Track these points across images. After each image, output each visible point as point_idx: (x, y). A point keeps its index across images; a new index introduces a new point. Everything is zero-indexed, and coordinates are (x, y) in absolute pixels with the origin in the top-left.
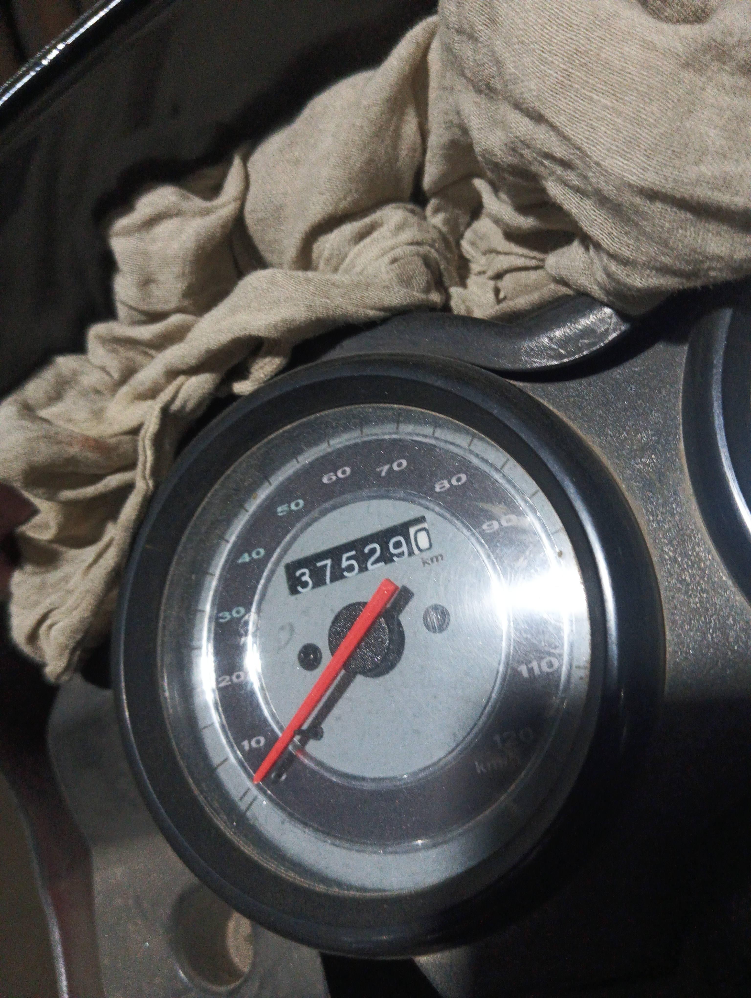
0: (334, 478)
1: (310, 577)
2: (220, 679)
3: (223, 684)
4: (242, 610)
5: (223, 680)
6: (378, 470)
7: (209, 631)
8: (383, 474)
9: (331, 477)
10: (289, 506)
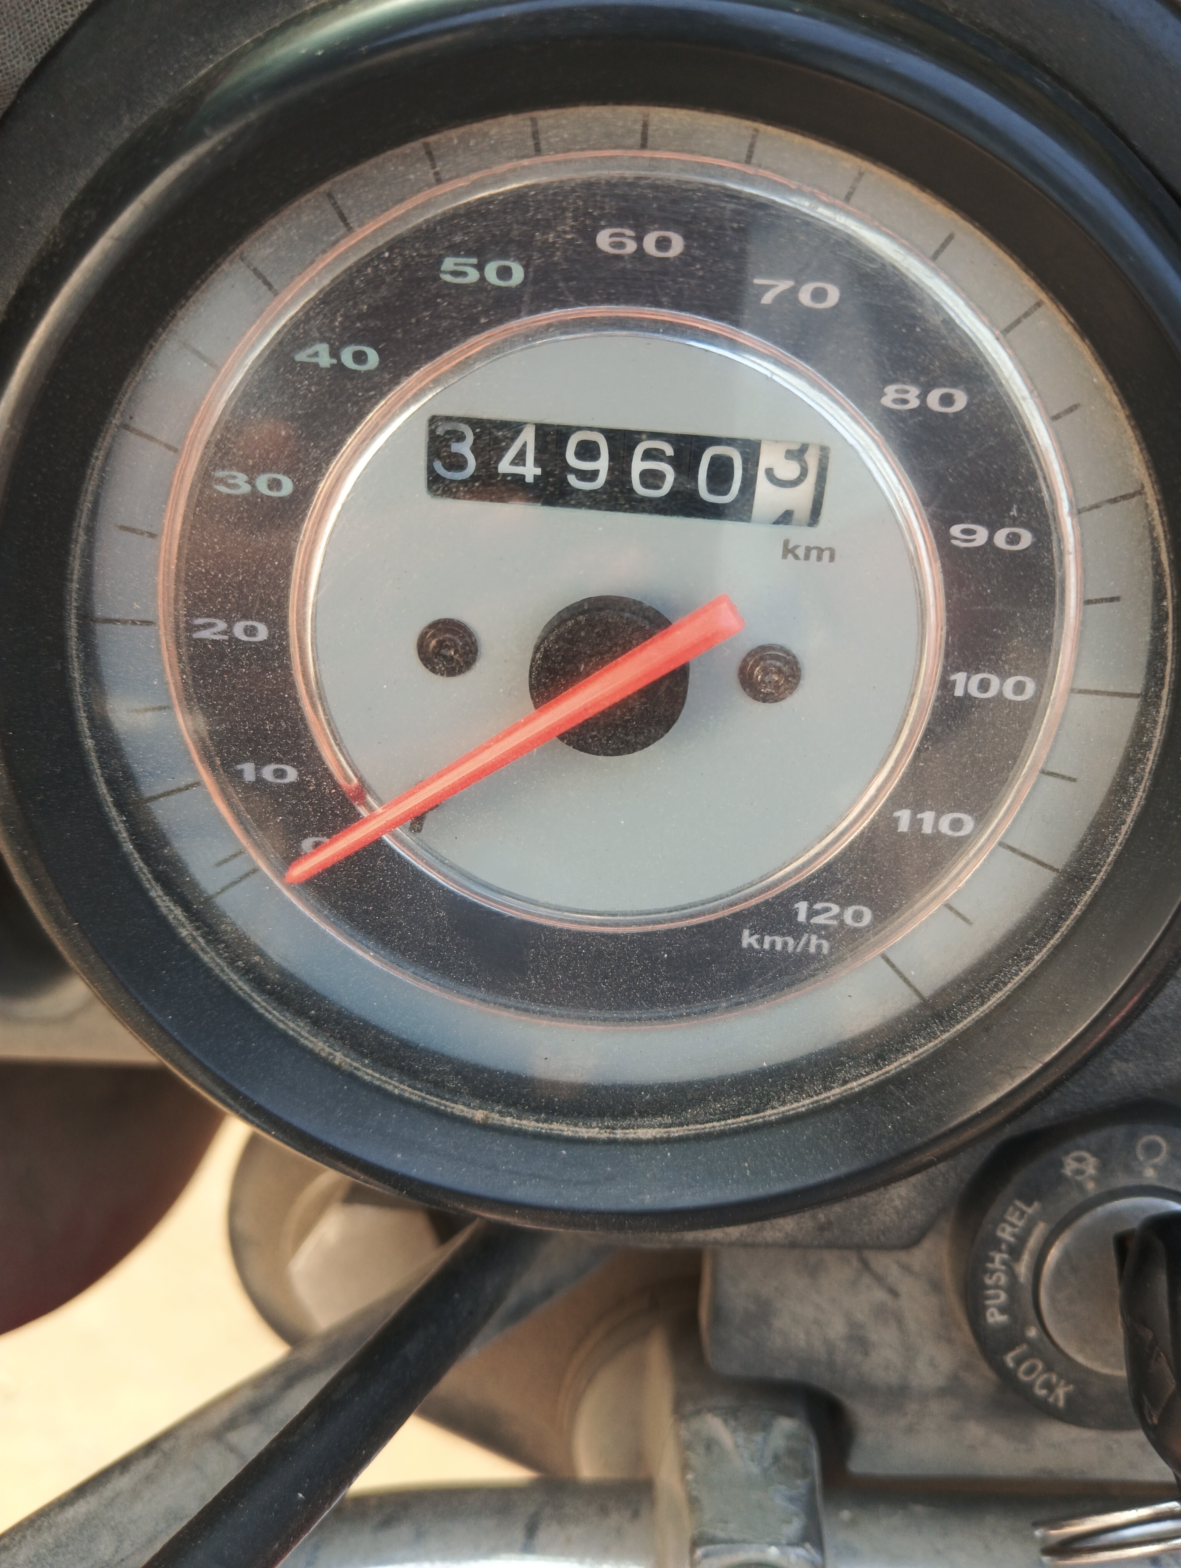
0: (631, 247)
1: (476, 448)
2: (199, 622)
4: (287, 485)
5: (207, 626)
6: (757, 281)
8: (767, 299)
9: (624, 240)
10: (480, 267)
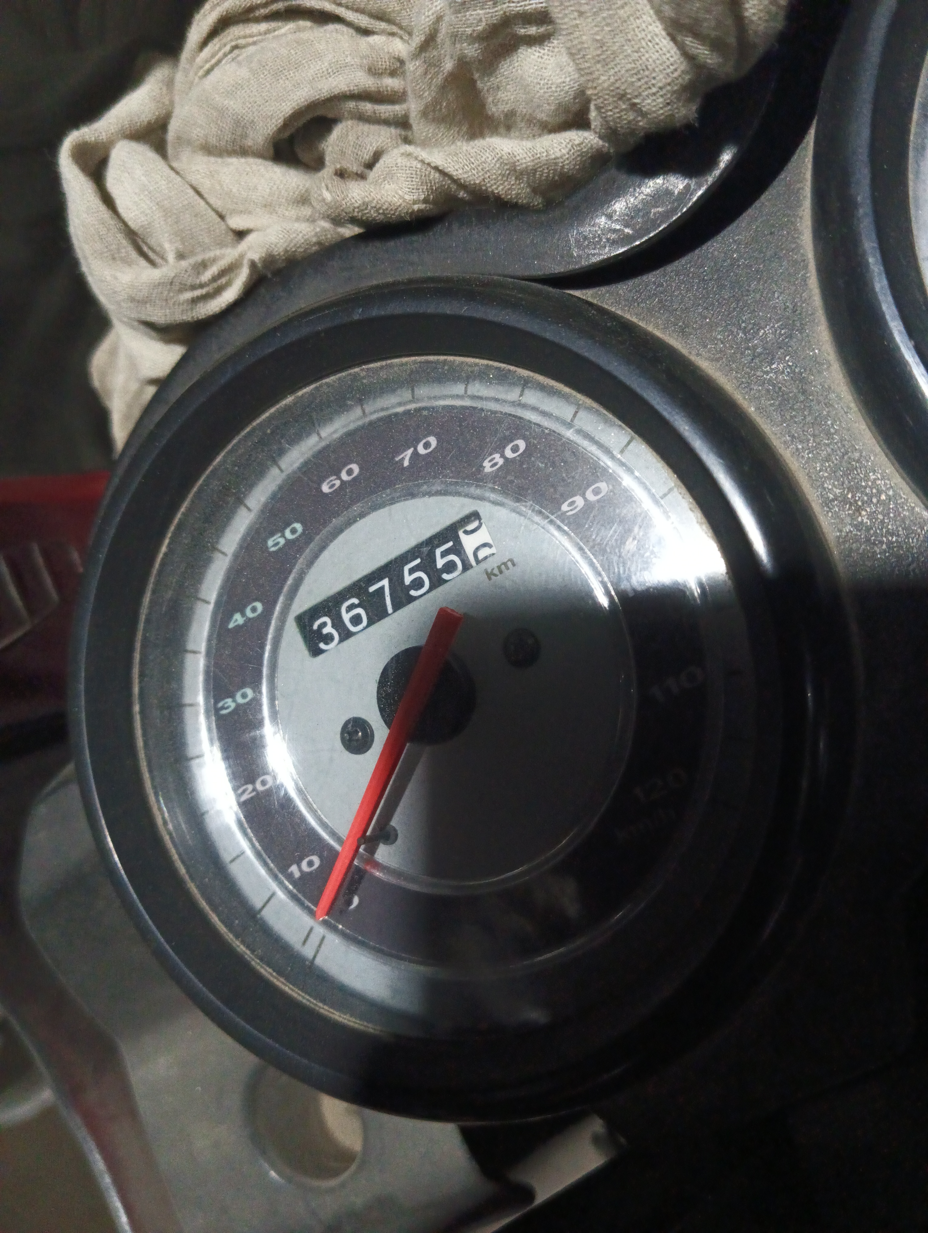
0: (338, 483)
1: (333, 627)
2: (240, 791)
3: (245, 797)
4: (249, 692)
5: (244, 791)
6: (397, 459)
7: (209, 729)
8: (406, 463)
9: (334, 482)
10: (283, 536)
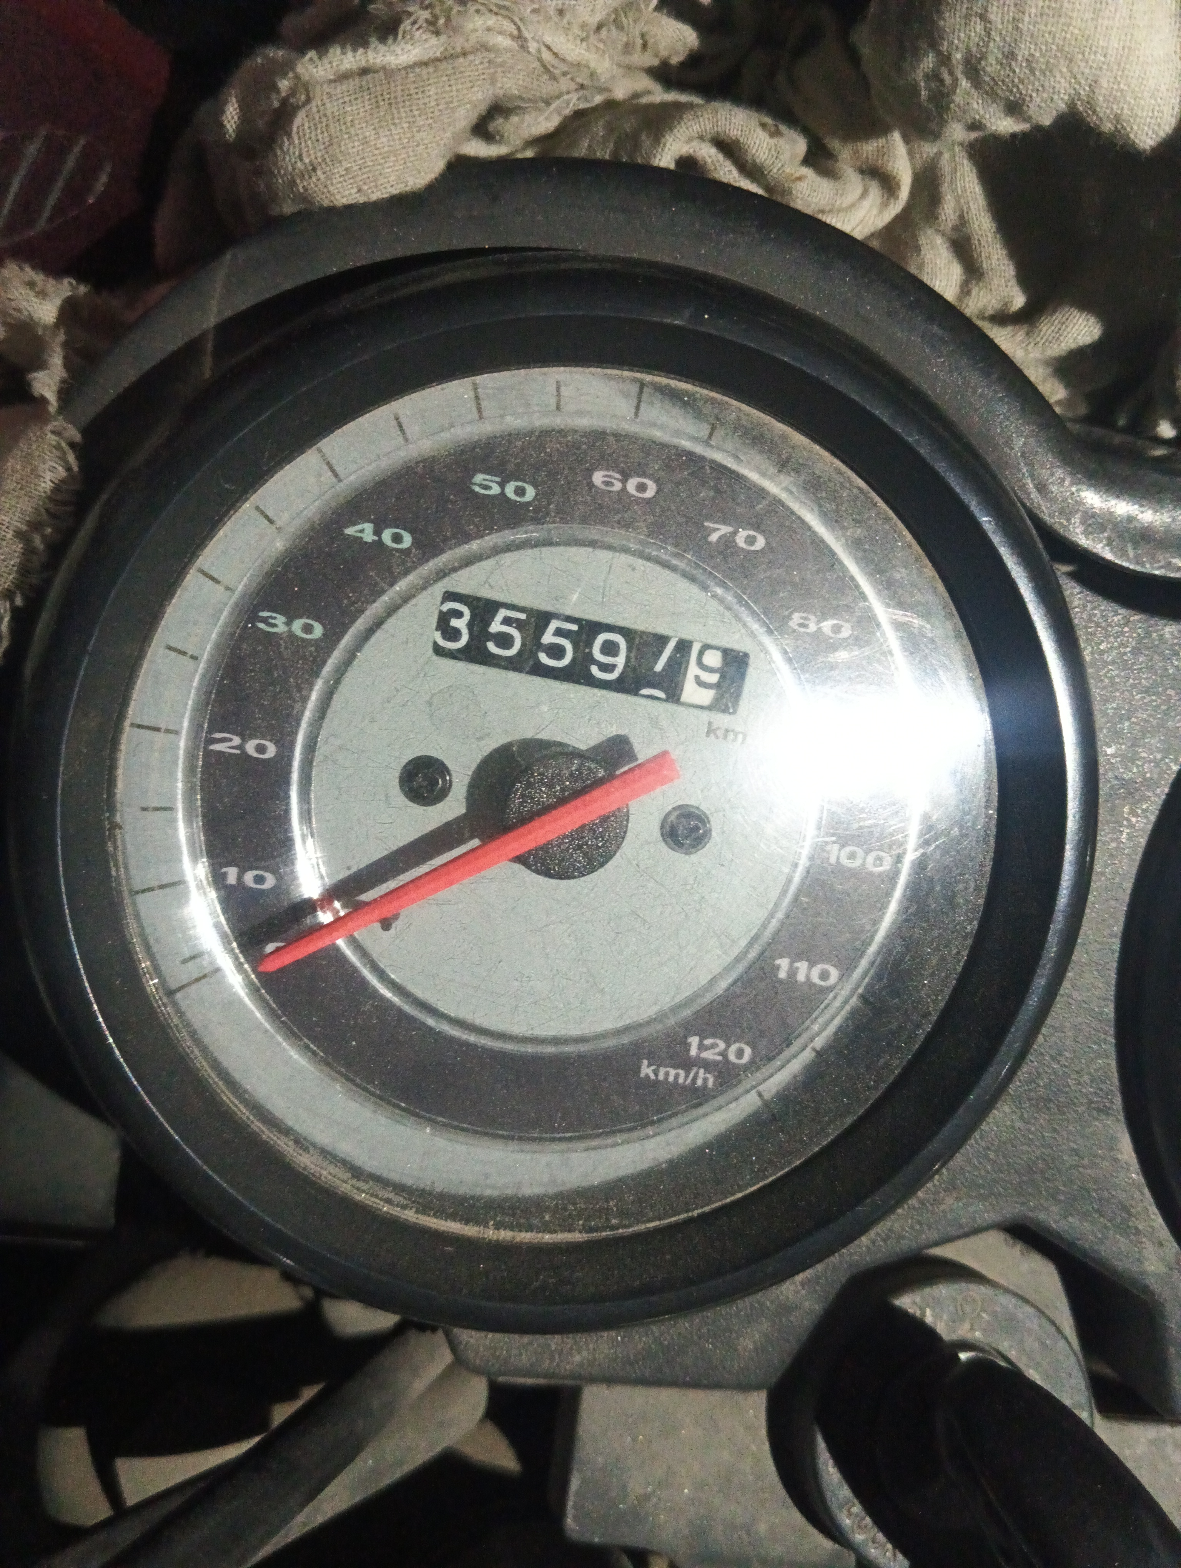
0: (618, 486)
1: (470, 625)
4: (318, 630)
5: (224, 740)
6: (706, 524)
8: (714, 537)
9: (614, 481)
10: (502, 485)
